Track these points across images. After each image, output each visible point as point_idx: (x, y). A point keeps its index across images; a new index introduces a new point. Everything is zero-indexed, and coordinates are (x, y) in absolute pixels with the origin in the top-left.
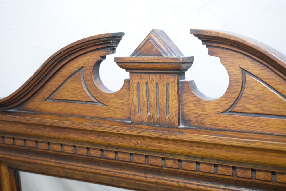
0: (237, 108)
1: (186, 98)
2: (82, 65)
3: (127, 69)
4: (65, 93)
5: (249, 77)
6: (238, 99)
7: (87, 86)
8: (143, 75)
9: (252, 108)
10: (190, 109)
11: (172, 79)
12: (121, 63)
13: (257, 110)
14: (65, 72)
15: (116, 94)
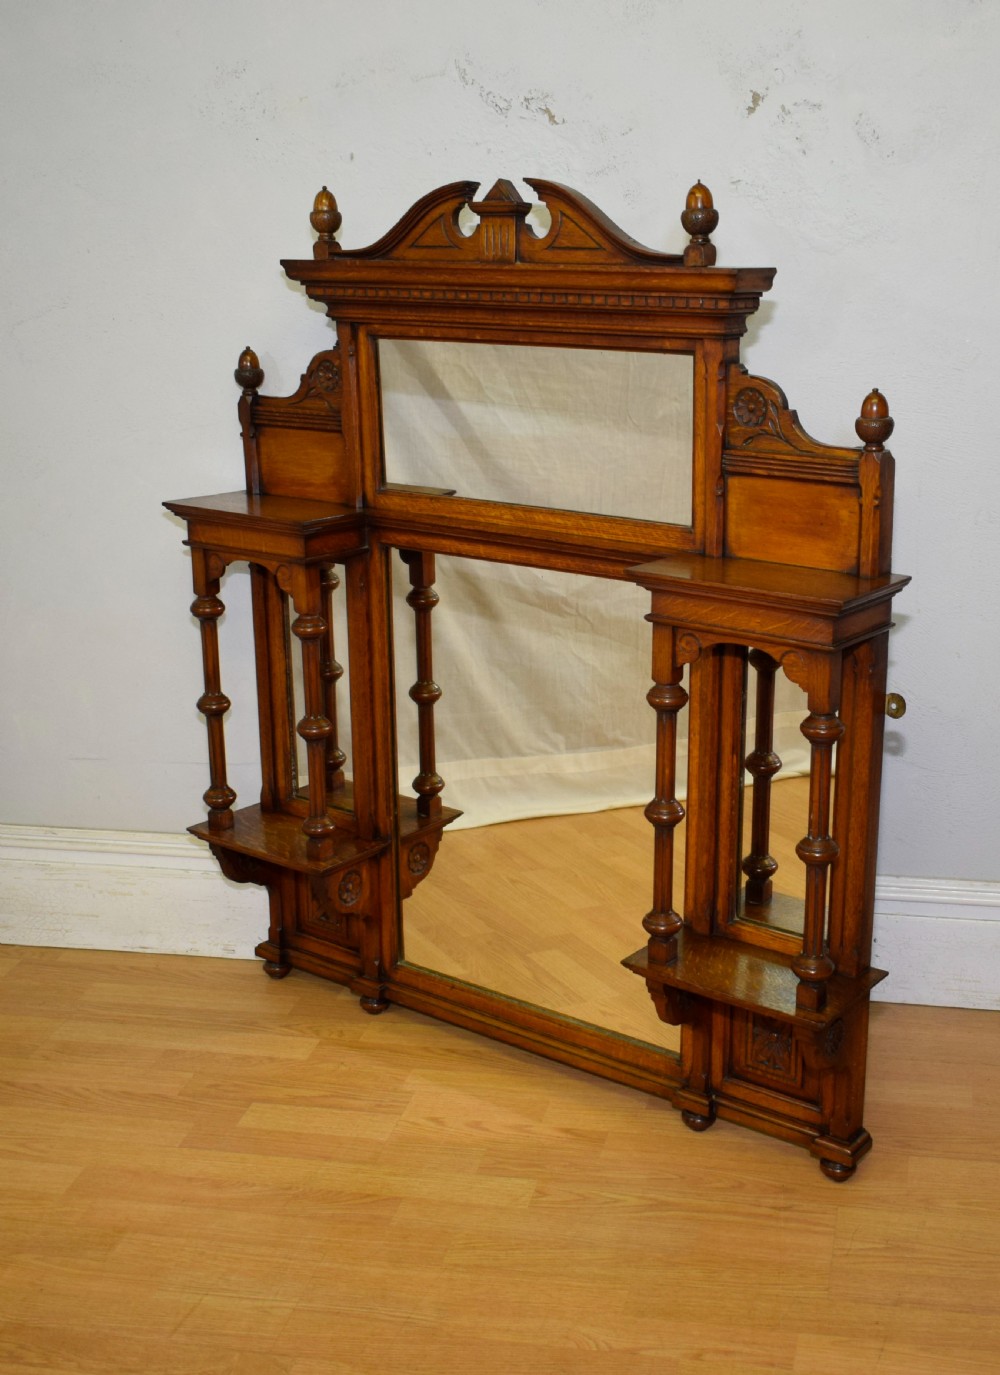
0: (556, 244)
1: (523, 238)
2: (443, 211)
3: (478, 213)
4: (427, 240)
5: (564, 218)
6: (556, 236)
7: (446, 231)
8: (490, 219)
9: (565, 242)
10: (525, 246)
11: (512, 222)
12: (476, 208)
13: (570, 245)
14: (429, 219)
15: (470, 237)
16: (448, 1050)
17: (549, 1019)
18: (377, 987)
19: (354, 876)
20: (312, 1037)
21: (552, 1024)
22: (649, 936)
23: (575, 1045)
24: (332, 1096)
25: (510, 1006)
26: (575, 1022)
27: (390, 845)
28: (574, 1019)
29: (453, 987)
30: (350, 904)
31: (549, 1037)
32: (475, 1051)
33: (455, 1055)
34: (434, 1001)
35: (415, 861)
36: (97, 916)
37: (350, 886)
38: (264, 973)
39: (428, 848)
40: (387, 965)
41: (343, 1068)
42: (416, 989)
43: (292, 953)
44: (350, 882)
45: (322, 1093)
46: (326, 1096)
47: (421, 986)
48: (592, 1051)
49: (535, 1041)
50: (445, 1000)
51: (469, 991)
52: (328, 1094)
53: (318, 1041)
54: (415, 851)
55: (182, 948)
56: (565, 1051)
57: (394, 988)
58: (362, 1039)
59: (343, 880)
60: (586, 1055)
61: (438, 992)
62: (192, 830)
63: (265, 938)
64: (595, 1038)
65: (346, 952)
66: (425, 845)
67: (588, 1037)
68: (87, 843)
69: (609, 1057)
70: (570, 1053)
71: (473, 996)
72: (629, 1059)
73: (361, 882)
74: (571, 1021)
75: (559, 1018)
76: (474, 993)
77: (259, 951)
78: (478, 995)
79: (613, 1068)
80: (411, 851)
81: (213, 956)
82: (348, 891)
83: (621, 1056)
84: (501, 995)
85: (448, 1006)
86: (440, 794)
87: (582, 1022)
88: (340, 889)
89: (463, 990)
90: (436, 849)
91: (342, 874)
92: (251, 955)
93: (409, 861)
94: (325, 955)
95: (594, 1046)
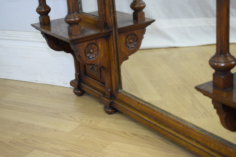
16: (134, 134)
17: (178, 123)
18: (109, 101)
19: (93, 46)
20: (78, 122)
21: (179, 125)
22: (213, 71)
23: (190, 138)
24: (70, 151)
25: (162, 114)
26: (192, 126)
27: (112, 31)
28: (191, 124)
29: (139, 103)
30: (92, 60)
31: (178, 132)
32: (147, 136)
33: (136, 137)
34: (130, 109)
35: (130, 43)
36: (20, 67)
37: (91, 51)
38: (73, 93)
39: (138, 37)
40: (114, 91)
41: (83, 138)
42: (124, 103)
43: (83, 85)
44: (91, 48)
45: (67, 149)
46: (67, 150)
47: (127, 102)
48: (198, 142)
49: (171, 133)
50: (135, 109)
51: (145, 106)
52: (69, 149)
53: (78, 124)
54: (129, 37)
55: (49, 82)
56: (184, 141)
57: (116, 102)
58: (98, 125)
59: (87, 47)
60: (195, 144)
61: (133, 105)
62: (33, 25)
63: (74, 78)
64: (200, 135)
65: (100, 85)
66: (135, 35)
67: (196, 134)
68: (15, 37)
69: (206, 146)
70: (187, 142)
71: (146, 108)
72: (217, 149)
73: (98, 49)
74: (189, 125)
75: (183, 123)
76: (147, 107)
77: (72, 83)
78: (149, 108)
79: (207, 153)
80: (127, 37)
81: (60, 85)
82: (90, 53)
83: (212, 146)
84: (159, 109)
85: (136, 112)
86: (144, 10)
87: (195, 126)
88: (85, 52)
89: (142, 105)
90: (142, 38)
91: (86, 44)
92: (69, 86)
93: (126, 42)
94: (94, 86)
95: (199, 139)
